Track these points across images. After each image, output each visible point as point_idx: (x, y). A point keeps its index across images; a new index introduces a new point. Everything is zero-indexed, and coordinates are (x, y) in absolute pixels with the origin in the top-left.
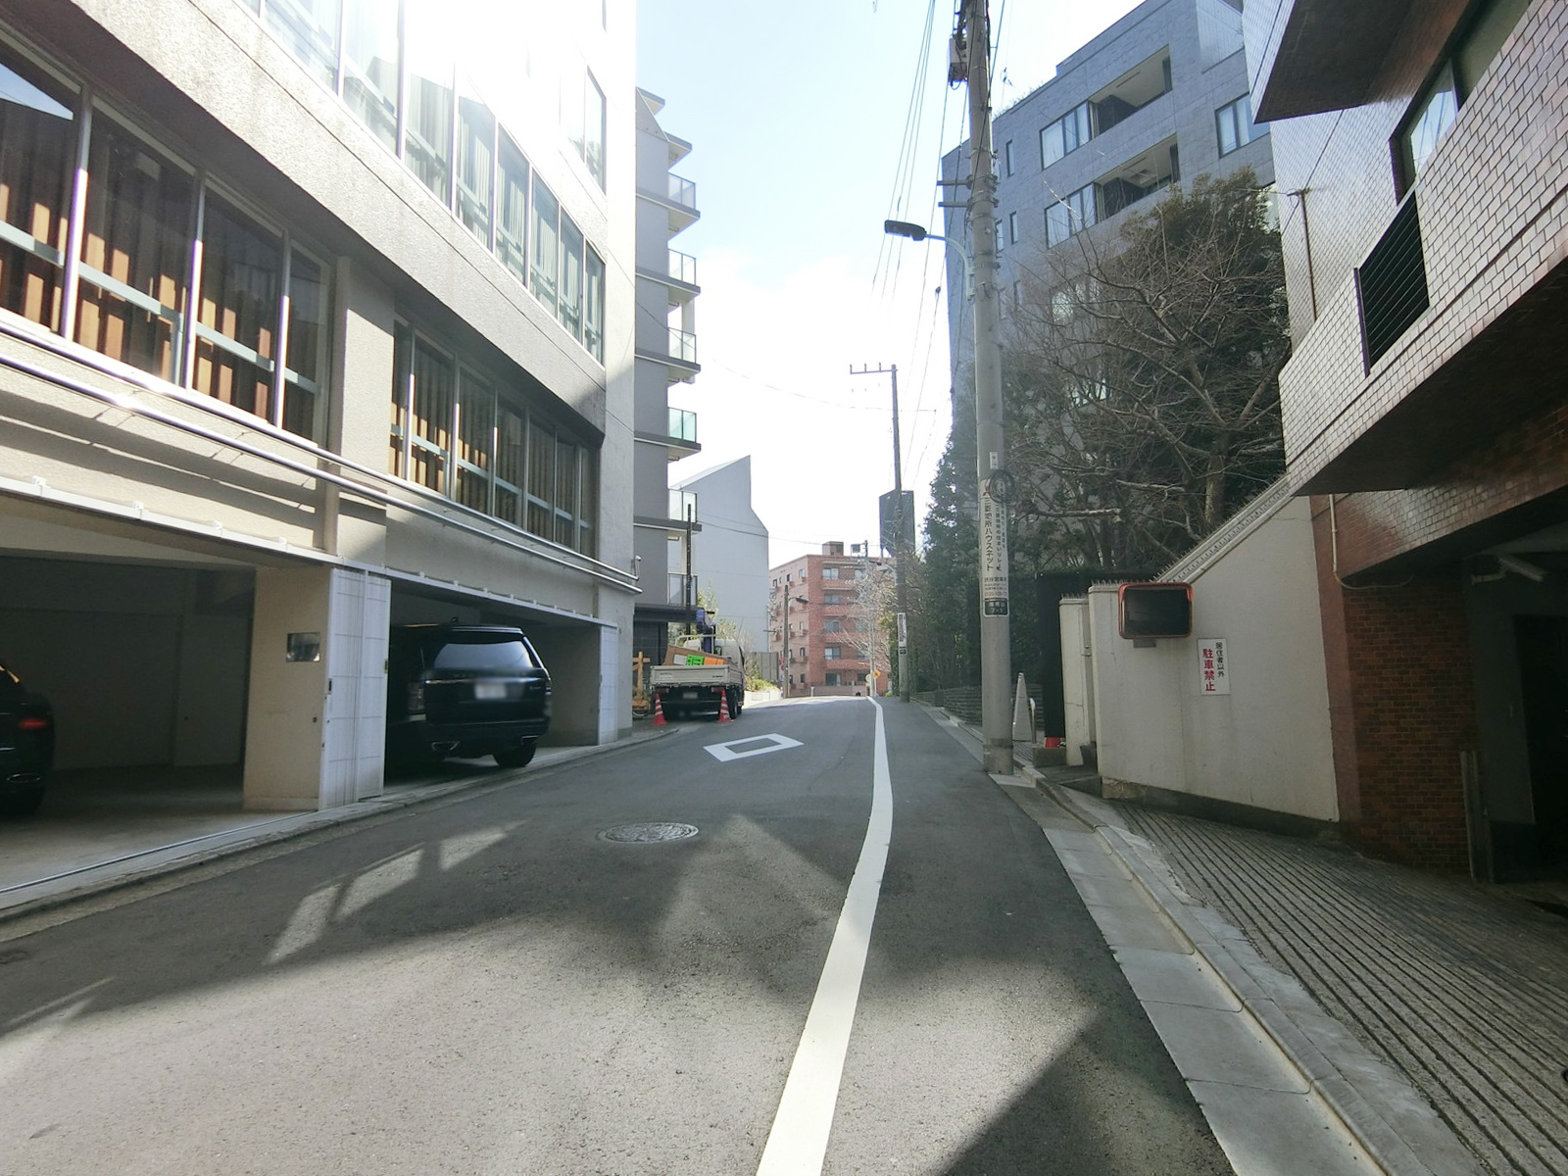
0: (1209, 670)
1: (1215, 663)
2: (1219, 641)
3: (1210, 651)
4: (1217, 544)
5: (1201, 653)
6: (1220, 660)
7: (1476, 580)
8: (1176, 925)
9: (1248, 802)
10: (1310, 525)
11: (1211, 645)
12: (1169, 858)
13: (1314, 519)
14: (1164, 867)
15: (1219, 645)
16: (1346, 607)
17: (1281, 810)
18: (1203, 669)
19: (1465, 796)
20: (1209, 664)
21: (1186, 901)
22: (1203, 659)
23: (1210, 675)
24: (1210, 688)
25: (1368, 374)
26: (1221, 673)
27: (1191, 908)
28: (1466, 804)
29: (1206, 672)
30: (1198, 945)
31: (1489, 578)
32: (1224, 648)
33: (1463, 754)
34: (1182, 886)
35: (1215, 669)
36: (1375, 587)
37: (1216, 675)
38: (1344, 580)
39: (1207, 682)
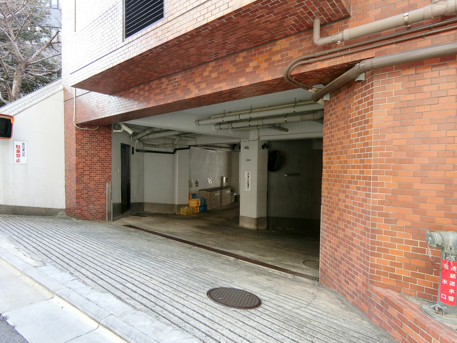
0: (18, 154)
1: (21, 151)
2: (24, 142)
3: (19, 146)
4: (25, 102)
5: (15, 146)
6: (23, 150)
7: (115, 131)
8: (36, 281)
9: (32, 205)
10: (63, 104)
11: (20, 143)
12: (11, 240)
13: (65, 101)
14: (12, 246)
15: (23, 144)
16: (76, 134)
17: (45, 207)
18: (16, 153)
19: (107, 197)
20: (18, 151)
21: (35, 264)
22: (16, 149)
23: (18, 156)
24: (18, 161)
25: (123, 41)
26: (23, 155)
27: (40, 268)
28: (107, 199)
29: (17, 155)
30: (57, 292)
31: (118, 131)
32: (25, 145)
33: (107, 184)
34: (27, 255)
35: (21, 153)
36: (87, 129)
37: (21, 156)
38: (77, 125)
39: (17, 158)
